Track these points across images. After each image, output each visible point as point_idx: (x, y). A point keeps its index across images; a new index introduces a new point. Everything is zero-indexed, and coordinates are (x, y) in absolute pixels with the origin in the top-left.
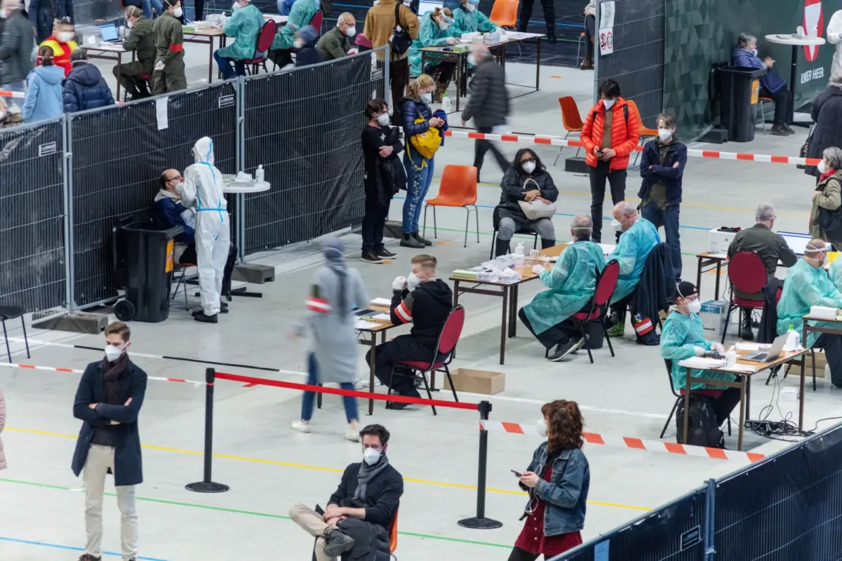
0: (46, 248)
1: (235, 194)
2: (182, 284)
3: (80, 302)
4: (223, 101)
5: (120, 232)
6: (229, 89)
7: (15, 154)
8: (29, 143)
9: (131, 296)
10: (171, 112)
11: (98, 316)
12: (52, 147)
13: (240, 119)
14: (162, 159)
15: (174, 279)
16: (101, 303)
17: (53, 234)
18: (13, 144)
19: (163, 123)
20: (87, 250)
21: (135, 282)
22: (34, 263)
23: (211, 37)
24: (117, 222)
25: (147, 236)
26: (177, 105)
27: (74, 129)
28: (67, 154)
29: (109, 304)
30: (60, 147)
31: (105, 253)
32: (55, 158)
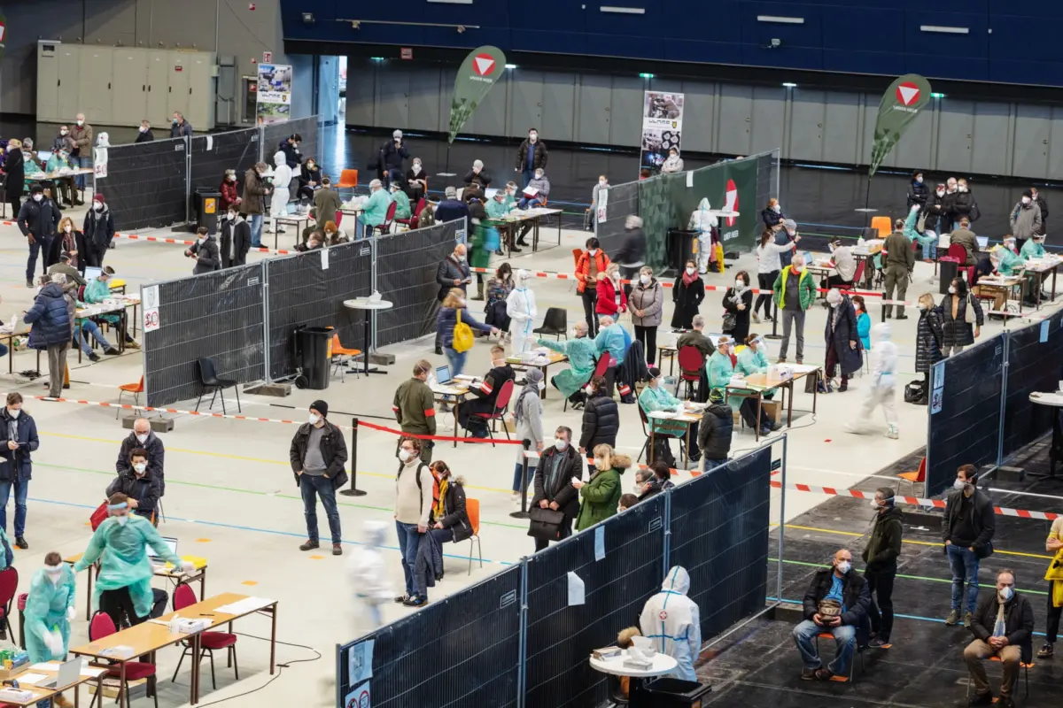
0: (252, 343)
1: (370, 310)
2: (340, 367)
3: (273, 377)
4: (363, 252)
5: (298, 333)
6: (367, 244)
7: (232, 285)
8: (241, 277)
9: (306, 373)
10: (331, 259)
11: (284, 386)
12: (255, 280)
13: (374, 263)
14: (324, 288)
15: (332, 362)
16: (287, 377)
17: (257, 335)
18: (231, 278)
19: (325, 265)
20: (278, 344)
21: (309, 365)
22: (245, 352)
23: (356, 212)
24: (297, 328)
25: (316, 336)
26: (334, 254)
27: (269, 269)
28: (266, 285)
29: (292, 378)
30: (261, 280)
31: (289, 347)
32: (259, 287)
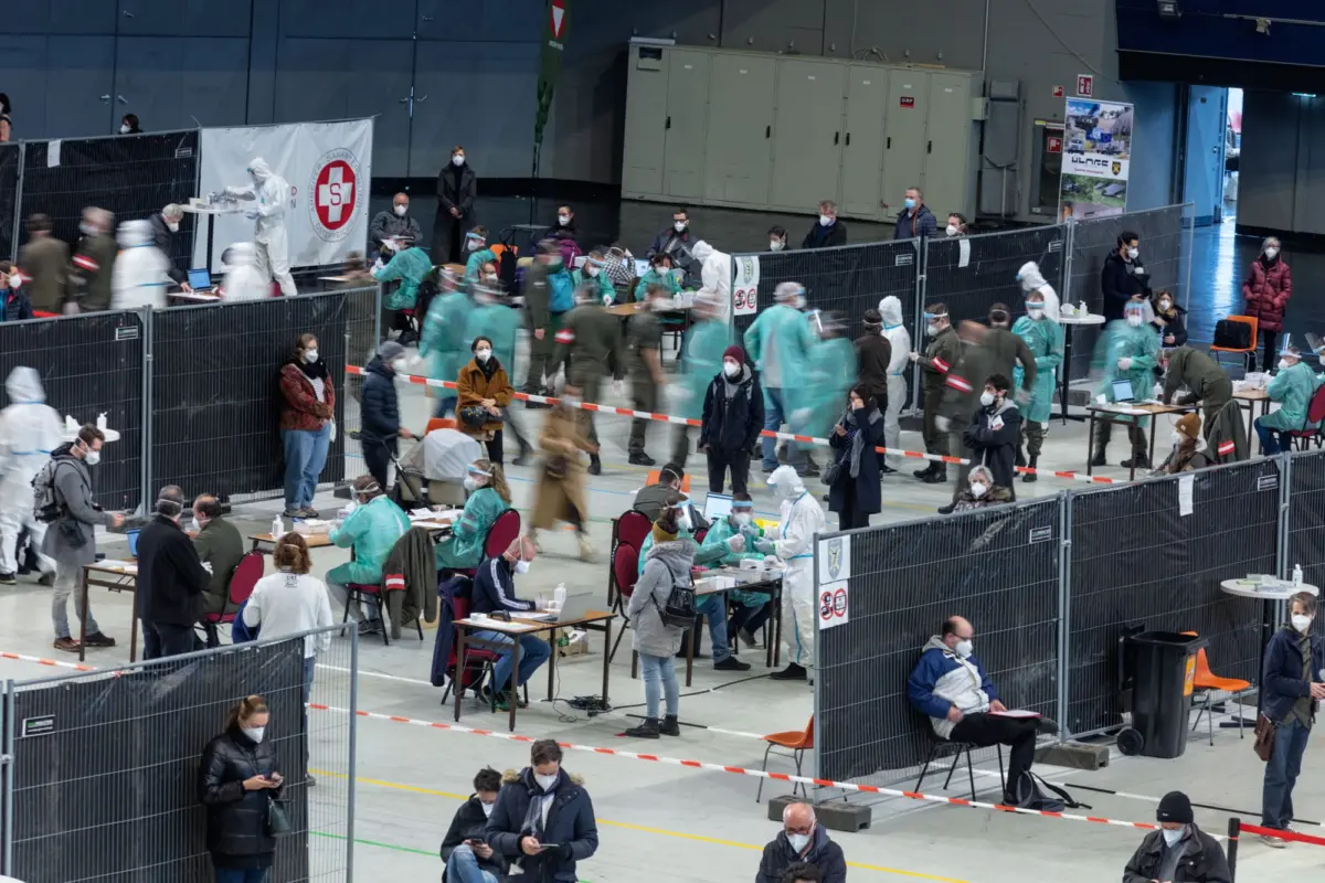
0: (1034, 659)
1: (1274, 601)
2: (1205, 715)
3: (1074, 730)
4: (1263, 482)
5: (1128, 643)
6: (1271, 468)
7: (999, 539)
8: (1017, 526)
9: (1139, 722)
10: (1197, 494)
11: (1096, 747)
12: (1045, 532)
13: (1284, 506)
14: (1184, 553)
15: (1193, 704)
16: (1101, 731)
17: (1044, 642)
18: (997, 527)
19: (1186, 506)
20: (1085, 664)
21: (1146, 707)
22: (1018, 677)
23: (1251, 401)
24: (1127, 631)
25: (1161, 649)
26: (1204, 486)
27: (1074, 511)
28: (1066, 542)
29: (1111, 733)
30: (1056, 533)
31: (1108, 670)
32: (1050, 546)
